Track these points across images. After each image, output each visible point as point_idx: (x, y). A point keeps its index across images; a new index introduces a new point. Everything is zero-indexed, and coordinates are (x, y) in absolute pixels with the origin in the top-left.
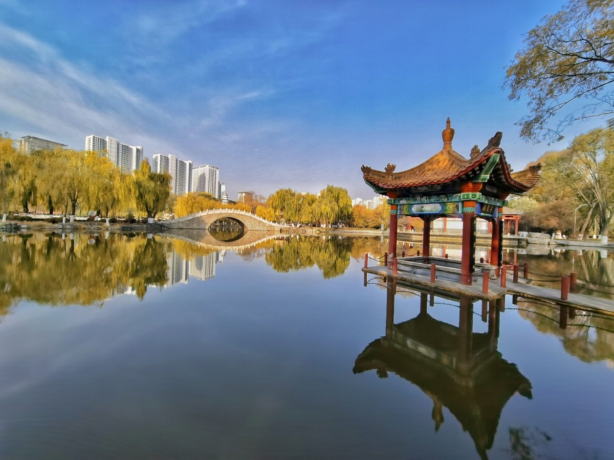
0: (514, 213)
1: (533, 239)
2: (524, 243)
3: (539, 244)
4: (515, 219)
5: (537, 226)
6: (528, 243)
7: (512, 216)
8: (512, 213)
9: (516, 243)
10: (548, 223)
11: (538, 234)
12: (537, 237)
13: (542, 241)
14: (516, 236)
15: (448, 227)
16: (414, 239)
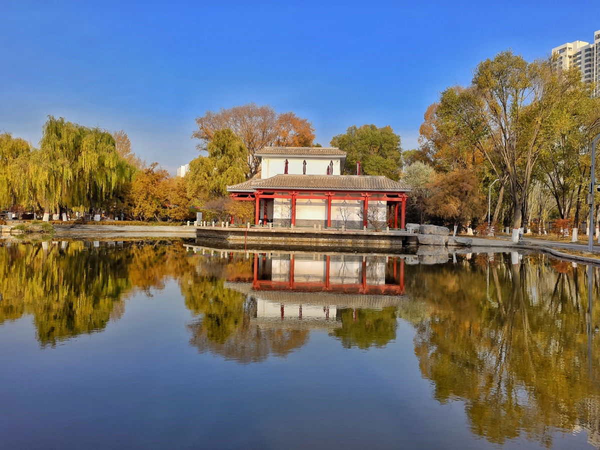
0: (398, 190)
1: (425, 236)
2: (413, 244)
3: (434, 245)
4: (400, 200)
5: (433, 213)
6: (418, 244)
7: (397, 196)
8: (396, 190)
9: (399, 244)
10: (447, 207)
11: (433, 228)
12: (431, 233)
13: (437, 240)
14: (401, 233)
15: (299, 216)
16: (231, 242)
